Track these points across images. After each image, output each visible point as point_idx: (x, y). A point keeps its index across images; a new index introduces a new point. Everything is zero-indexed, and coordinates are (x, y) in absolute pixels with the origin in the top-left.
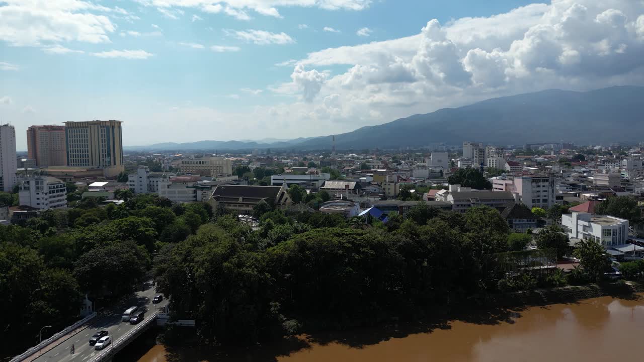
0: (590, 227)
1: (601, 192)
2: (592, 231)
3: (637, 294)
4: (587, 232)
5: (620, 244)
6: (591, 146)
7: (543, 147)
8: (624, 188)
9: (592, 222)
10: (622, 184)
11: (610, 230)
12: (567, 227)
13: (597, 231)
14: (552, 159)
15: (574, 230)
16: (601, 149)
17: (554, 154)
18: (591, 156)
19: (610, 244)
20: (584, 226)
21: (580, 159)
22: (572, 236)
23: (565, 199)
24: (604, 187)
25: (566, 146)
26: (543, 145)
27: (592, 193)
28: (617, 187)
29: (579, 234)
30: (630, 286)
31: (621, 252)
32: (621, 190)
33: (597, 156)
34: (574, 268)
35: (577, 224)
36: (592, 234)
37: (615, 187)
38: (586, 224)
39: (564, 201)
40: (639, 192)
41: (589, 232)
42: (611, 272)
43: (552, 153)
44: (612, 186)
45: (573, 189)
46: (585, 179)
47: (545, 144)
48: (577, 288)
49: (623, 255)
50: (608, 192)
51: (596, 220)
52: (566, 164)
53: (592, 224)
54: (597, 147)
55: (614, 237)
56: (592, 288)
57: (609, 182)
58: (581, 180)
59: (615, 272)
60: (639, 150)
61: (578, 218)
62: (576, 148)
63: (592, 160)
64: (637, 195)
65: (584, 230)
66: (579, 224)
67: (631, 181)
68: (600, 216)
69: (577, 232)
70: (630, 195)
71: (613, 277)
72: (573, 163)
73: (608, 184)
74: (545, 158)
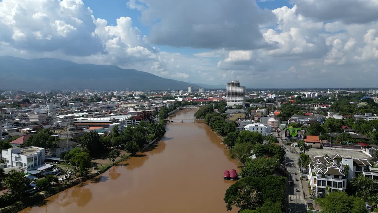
0: (20, 157)
1: (34, 126)
2: (21, 160)
3: (47, 199)
4: (18, 161)
5: (39, 165)
6: (35, 92)
7: (4, 93)
8: (48, 122)
9: (22, 153)
10: (46, 120)
11: (32, 157)
12: (5, 158)
13: (24, 159)
14: (9, 102)
15: (10, 161)
16: (40, 94)
17: (11, 98)
18: (34, 99)
19: (33, 166)
20: (16, 157)
21: (26, 102)
22: (9, 165)
23: (10, 134)
24: (37, 123)
25: (19, 92)
26: (4, 91)
27: (28, 127)
28: (44, 122)
29: (13, 163)
30: (42, 195)
31: (39, 171)
32: (46, 124)
33: (38, 99)
34: (4, 194)
35: (12, 157)
36: (21, 162)
37: (42, 122)
38: (17, 156)
39: (9, 136)
40: (56, 125)
41: (19, 161)
42: (30, 189)
43: (10, 98)
44: (41, 122)
45: (17, 126)
46: (26, 117)
47: (6, 91)
48: (6, 209)
49: (40, 173)
50: (38, 126)
51: (25, 151)
52: (17, 106)
53: (21, 156)
54: (38, 93)
55: (35, 161)
56: (17, 205)
57: (39, 120)
58: (24, 118)
59: (34, 188)
60: (61, 94)
61: (12, 152)
62: (26, 93)
63: (34, 102)
64: (54, 126)
65: (16, 160)
66: (13, 156)
67: (52, 117)
68: (28, 147)
69: (12, 162)
70: (51, 127)
71: (32, 192)
72: (22, 105)
73: (38, 121)
74: (4, 101)
